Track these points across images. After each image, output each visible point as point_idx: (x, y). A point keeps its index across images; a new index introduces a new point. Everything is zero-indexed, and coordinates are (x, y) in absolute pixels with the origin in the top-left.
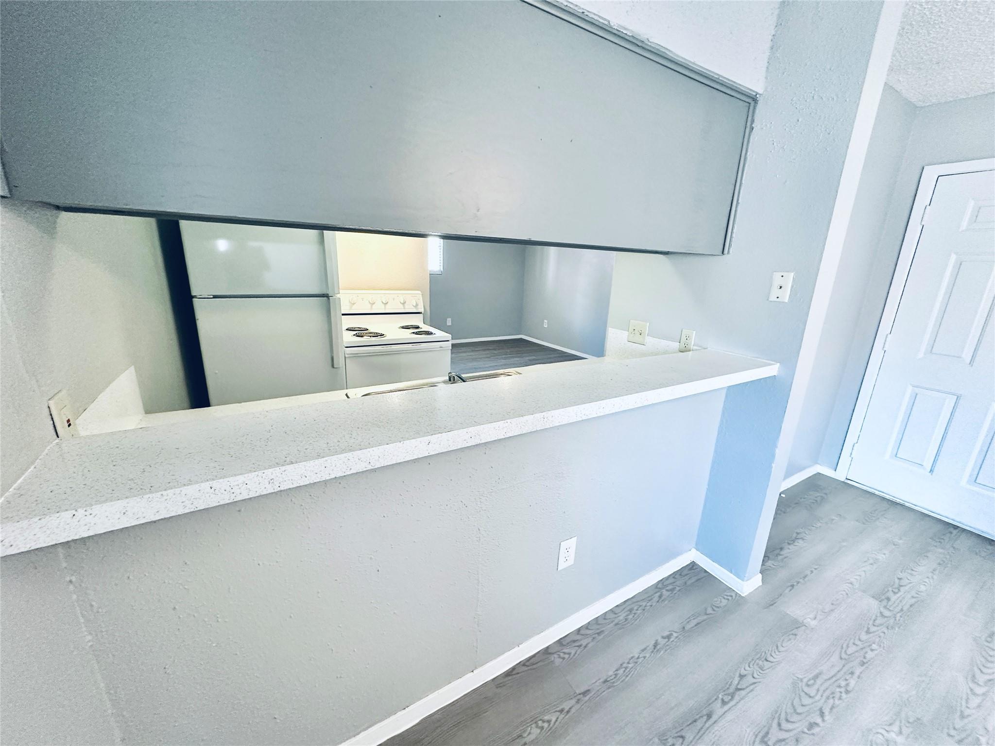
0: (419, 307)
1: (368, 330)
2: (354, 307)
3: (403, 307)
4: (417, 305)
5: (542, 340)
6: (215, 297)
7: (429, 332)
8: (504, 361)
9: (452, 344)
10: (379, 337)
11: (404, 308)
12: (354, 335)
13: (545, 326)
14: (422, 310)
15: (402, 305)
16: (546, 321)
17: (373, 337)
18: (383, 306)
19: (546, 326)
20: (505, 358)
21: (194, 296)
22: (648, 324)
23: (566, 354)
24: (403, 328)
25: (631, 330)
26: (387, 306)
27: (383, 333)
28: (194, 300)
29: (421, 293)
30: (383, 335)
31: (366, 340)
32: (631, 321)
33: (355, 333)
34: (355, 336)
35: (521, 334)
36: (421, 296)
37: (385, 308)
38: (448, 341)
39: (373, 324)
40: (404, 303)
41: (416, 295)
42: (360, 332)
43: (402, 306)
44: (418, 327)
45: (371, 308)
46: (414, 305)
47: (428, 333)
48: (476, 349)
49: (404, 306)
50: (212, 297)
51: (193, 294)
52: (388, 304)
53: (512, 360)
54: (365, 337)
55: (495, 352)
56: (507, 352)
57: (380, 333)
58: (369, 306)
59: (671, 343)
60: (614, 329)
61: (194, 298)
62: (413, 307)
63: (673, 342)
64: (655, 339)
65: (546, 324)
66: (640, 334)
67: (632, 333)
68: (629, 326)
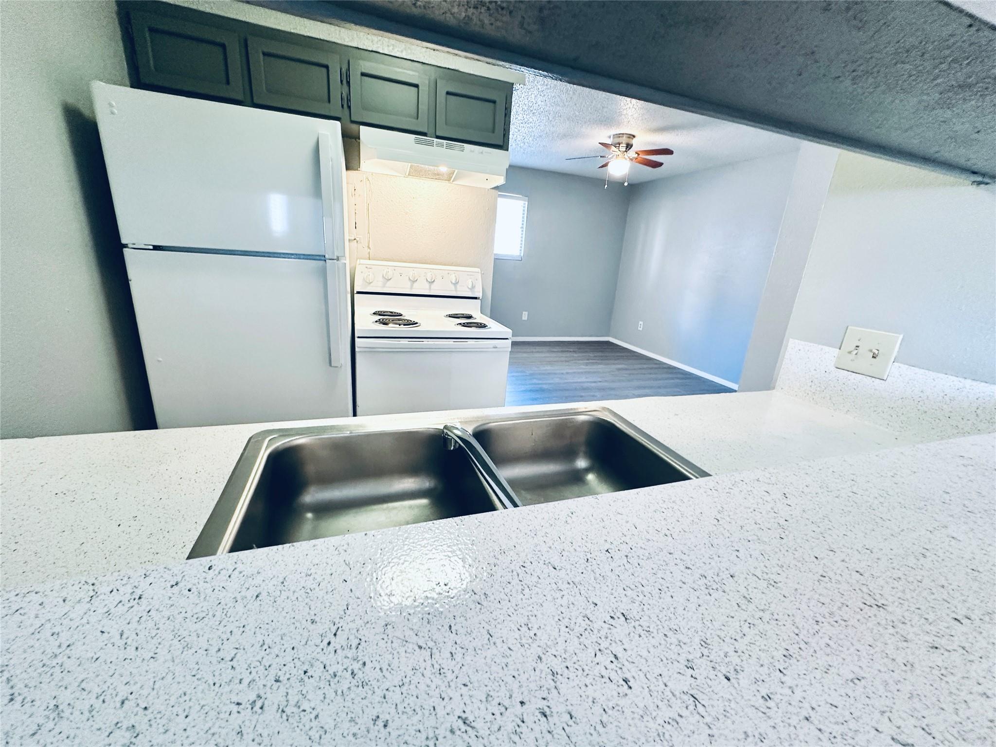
0: (476, 290)
1: (401, 315)
2: (389, 284)
3: (454, 289)
4: (473, 287)
5: (634, 345)
6: (156, 248)
7: (481, 324)
8: (584, 367)
9: (512, 342)
10: (411, 326)
11: (456, 290)
12: (376, 322)
13: (639, 329)
14: (479, 295)
16: (641, 323)
17: (404, 325)
18: (428, 285)
19: (641, 329)
20: (587, 364)
21: (126, 246)
22: (901, 337)
23: (665, 366)
24: (450, 316)
25: (849, 345)
26: (433, 286)
27: (416, 321)
28: (125, 250)
29: (479, 271)
30: (417, 323)
31: (392, 329)
32: (849, 327)
33: (381, 318)
34: (377, 324)
35: (608, 336)
36: (480, 275)
38: (508, 339)
39: (406, 308)
40: (456, 284)
41: (471, 274)
42: (388, 318)
43: (453, 287)
44: (470, 317)
45: (411, 288)
47: (482, 326)
48: (553, 350)
49: (456, 287)
50: (151, 247)
51: (124, 241)
52: (435, 283)
53: (595, 367)
54: (390, 325)
55: (575, 355)
57: (413, 320)
58: (409, 283)
59: (968, 383)
60: (803, 343)
61: (126, 247)
62: (468, 290)
63: (975, 383)
64: (917, 370)
65: (642, 326)
66: (873, 357)
67: (850, 352)
68: (843, 339)
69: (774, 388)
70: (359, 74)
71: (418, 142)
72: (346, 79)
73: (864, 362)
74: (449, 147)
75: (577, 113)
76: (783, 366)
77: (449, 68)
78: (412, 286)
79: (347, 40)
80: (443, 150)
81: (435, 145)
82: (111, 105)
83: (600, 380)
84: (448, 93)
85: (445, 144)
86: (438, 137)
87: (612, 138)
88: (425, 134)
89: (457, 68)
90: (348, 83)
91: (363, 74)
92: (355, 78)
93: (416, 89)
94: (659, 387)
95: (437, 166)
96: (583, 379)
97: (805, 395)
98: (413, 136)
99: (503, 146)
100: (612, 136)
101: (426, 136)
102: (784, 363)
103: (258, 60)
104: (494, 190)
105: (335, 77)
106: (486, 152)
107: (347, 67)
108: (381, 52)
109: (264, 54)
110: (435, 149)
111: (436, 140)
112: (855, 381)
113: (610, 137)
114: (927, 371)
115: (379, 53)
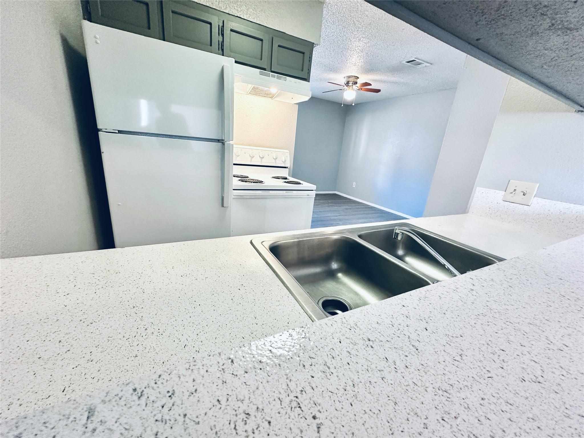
0: (286, 162)
1: (248, 177)
2: (238, 158)
3: (274, 162)
4: (285, 161)
5: (351, 196)
6: (120, 132)
8: (328, 208)
10: (258, 183)
11: (276, 163)
12: (239, 180)
14: (288, 165)
15: (274, 160)
16: (354, 183)
17: (253, 182)
18: (260, 159)
19: (354, 187)
22: (538, 184)
23: (369, 207)
24: (275, 178)
25: (511, 189)
26: (263, 160)
27: (262, 181)
28: (100, 133)
29: (288, 152)
30: (263, 182)
31: (249, 185)
32: (511, 181)
33: (240, 178)
34: (240, 182)
35: (334, 191)
36: (289, 154)
37: (261, 162)
38: (313, 190)
39: (252, 173)
40: (275, 159)
41: (284, 153)
42: (243, 179)
44: (286, 178)
46: (283, 161)
47: (297, 183)
49: (276, 161)
50: (117, 132)
51: (99, 127)
52: (264, 158)
54: (248, 183)
56: (329, 202)
57: (260, 180)
58: (250, 158)
59: (572, 205)
60: (485, 189)
61: (100, 131)
62: (282, 163)
63: (575, 205)
64: (546, 200)
65: (355, 185)
66: (523, 195)
67: (512, 193)
68: (507, 187)
69: (468, 213)
70: (230, 30)
71: (261, 74)
72: (222, 32)
73: (519, 197)
74: (278, 78)
75: (331, 63)
76: (473, 201)
77: (280, 31)
78: (251, 160)
79: (223, 8)
80: (275, 79)
81: (270, 76)
82: (95, 37)
83: (339, 215)
84: (279, 46)
85: (276, 76)
86: (272, 72)
87: (346, 78)
88: (265, 69)
89: (284, 32)
90: (223, 35)
91: (232, 30)
92: (227, 32)
93: (261, 42)
94: (370, 218)
95: (269, 88)
96: (330, 215)
97: (486, 215)
98: (259, 70)
99: (306, 79)
100: (346, 77)
101: (265, 70)
102: (474, 199)
103: (169, 16)
104: (295, 105)
105: (215, 30)
106: (298, 82)
107: (222, 25)
108: (242, 17)
109: (173, 12)
110: (271, 78)
111: (271, 73)
112: (513, 207)
113: (345, 78)
114: (551, 201)
115: (241, 18)
